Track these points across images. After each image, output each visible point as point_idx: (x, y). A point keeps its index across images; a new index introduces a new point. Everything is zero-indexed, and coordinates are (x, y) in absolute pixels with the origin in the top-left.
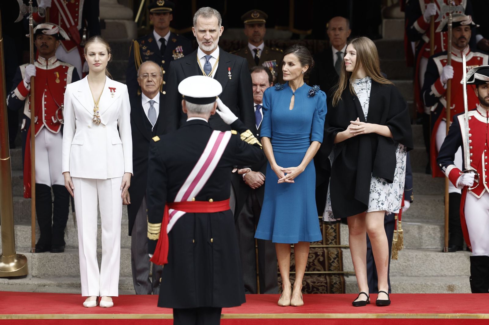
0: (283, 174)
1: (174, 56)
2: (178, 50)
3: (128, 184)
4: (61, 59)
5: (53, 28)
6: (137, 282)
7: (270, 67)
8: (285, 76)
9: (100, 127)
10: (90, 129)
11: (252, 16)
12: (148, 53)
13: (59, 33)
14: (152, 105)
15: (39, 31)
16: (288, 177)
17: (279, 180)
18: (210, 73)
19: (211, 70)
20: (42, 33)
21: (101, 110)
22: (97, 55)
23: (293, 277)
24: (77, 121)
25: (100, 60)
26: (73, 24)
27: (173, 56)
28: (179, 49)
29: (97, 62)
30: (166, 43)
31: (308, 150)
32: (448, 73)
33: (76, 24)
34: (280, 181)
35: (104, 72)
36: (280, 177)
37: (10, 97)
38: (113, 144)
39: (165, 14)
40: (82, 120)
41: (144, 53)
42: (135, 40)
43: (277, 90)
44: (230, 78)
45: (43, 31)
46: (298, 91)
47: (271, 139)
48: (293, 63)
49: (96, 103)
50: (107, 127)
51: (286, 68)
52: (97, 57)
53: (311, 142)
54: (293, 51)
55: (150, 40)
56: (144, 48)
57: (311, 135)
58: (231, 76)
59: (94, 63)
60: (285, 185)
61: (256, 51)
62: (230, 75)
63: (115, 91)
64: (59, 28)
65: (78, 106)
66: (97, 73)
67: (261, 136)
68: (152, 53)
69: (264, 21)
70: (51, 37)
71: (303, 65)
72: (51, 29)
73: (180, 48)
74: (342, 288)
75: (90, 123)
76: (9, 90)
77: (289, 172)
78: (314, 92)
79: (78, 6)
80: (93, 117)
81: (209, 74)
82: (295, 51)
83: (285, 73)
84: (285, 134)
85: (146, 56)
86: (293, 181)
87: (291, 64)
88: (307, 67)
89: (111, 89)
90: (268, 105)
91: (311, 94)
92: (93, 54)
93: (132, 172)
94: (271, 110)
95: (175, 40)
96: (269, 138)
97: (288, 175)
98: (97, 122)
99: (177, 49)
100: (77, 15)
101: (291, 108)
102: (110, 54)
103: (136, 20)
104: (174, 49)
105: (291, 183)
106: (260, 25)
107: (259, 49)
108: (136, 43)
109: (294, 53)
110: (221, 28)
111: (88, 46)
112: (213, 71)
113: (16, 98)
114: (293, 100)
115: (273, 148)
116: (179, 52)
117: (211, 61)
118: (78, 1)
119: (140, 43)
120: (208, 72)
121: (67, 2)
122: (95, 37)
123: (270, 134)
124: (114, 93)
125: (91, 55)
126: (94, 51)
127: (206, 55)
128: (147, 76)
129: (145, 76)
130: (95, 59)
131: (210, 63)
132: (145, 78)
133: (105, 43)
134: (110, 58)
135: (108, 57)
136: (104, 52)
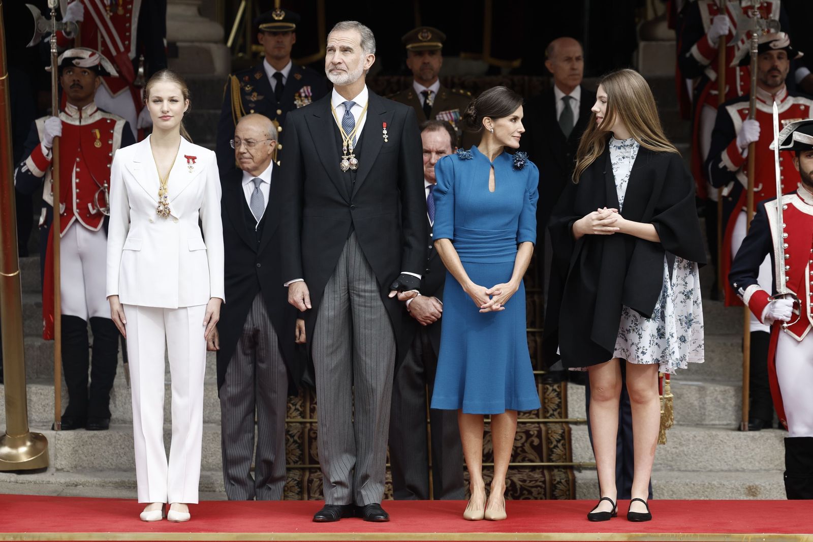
1: (298, 102)
2: (304, 92)
3: (216, 317)
4: (104, 108)
5: (91, 56)
6: (231, 479)
7: (449, 121)
9: (169, 222)
10: (152, 225)
11: (420, 38)
12: (254, 97)
13: (100, 65)
14: (257, 186)
15: (68, 61)
16: (497, 302)
17: (481, 308)
18: (352, 131)
19: (353, 126)
20: (73, 64)
21: (171, 194)
22: (166, 102)
23: (488, 471)
24: (131, 211)
25: (171, 110)
26: (122, 49)
27: (295, 102)
28: (305, 90)
29: (166, 114)
30: (284, 81)
32: (751, 132)
33: (128, 49)
34: (484, 308)
35: (177, 131)
36: (482, 303)
37: (20, 171)
38: (191, 250)
39: (284, 34)
40: (140, 210)
43: (462, 160)
44: (386, 140)
45: (74, 62)
47: (454, 243)
49: (164, 181)
50: (181, 222)
52: (166, 105)
53: (518, 245)
55: (258, 76)
56: (248, 88)
57: (518, 233)
58: (387, 136)
59: (160, 115)
61: (426, 94)
62: (386, 134)
63: (194, 162)
64: (100, 55)
65: (134, 187)
66: (165, 131)
67: (438, 237)
68: (261, 98)
69: (440, 45)
70: (87, 70)
72: (87, 58)
73: (308, 90)
74: (571, 490)
75: (153, 213)
76: (19, 160)
78: (523, 161)
79: (129, 20)
80: (157, 205)
84: (481, 231)
89: (188, 158)
90: (447, 185)
91: (518, 165)
92: (159, 100)
93: (223, 297)
94: (455, 194)
95: (299, 77)
96: (450, 240)
97: (495, 299)
98: (164, 213)
99: (302, 91)
100: (128, 34)
101: (491, 188)
102: (187, 100)
103: (230, 43)
104: (298, 91)
106: (432, 52)
107: (432, 92)
108: (234, 79)
110: (369, 57)
111: (152, 87)
112: (358, 127)
113: (30, 173)
114: (492, 177)
115: (460, 257)
116: (306, 97)
117: (354, 111)
118: (130, 11)
119: (240, 80)
120: (349, 129)
121: (111, 14)
122: (164, 71)
123: (452, 233)
124: (193, 165)
125: (155, 101)
126: (160, 96)
127: (346, 100)
128: (239, 143)
129: (237, 142)
130: (161, 108)
131: (352, 114)
132: (238, 146)
133: (179, 82)
134: (188, 107)
135: (185, 104)
136: (177, 97)
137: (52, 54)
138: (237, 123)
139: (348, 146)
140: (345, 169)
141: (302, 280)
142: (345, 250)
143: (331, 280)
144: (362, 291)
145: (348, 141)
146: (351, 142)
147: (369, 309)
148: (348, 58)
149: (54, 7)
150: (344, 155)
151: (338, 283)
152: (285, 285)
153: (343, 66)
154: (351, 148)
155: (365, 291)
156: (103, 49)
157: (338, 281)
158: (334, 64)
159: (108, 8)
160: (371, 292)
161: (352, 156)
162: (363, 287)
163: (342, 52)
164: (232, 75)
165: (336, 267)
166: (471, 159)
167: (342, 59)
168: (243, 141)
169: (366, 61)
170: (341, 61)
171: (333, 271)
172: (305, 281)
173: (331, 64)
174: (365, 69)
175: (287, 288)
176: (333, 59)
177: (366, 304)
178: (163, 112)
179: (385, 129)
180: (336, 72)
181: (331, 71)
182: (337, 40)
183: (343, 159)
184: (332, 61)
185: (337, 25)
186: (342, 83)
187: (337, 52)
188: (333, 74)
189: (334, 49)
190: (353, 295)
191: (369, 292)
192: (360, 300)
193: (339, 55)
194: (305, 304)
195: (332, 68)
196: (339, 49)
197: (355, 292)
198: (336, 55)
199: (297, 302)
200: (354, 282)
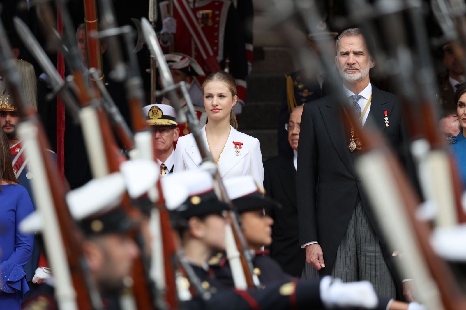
5: (182, 59)
8: (465, 122)
12: (306, 93)
13: (190, 66)
22: (215, 98)
25: (220, 104)
26: (211, 53)
29: (215, 107)
33: (216, 53)
35: (227, 121)
41: (300, 94)
42: (288, 75)
44: (387, 125)
52: (216, 100)
56: (300, 86)
58: (388, 122)
59: (211, 108)
62: (388, 120)
63: (241, 148)
64: (190, 60)
66: (217, 121)
68: (311, 94)
70: (179, 72)
72: (179, 61)
79: (217, 30)
83: (465, 118)
85: (303, 97)
89: (235, 144)
92: (210, 96)
100: (216, 41)
102: (236, 96)
108: (289, 79)
111: (205, 86)
112: (363, 115)
117: (361, 102)
118: (218, 23)
119: (294, 79)
121: (202, 25)
124: (239, 150)
125: (207, 97)
126: (211, 93)
127: (354, 94)
128: (292, 127)
129: (291, 126)
130: (212, 102)
131: (358, 105)
132: (291, 130)
133: (227, 81)
134: (236, 101)
135: (233, 99)
136: (225, 93)
137: (151, 60)
138: (291, 111)
140: (352, 150)
141: (316, 242)
142: (353, 217)
143: (342, 242)
144: (367, 252)
148: (360, 59)
149: (154, 21)
150: (352, 139)
151: (348, 245)
152: (302, 247)
153: (357, 66)
155: (370, 252)
156: (196, 54)
157: (348, 243)
158: (350, 65)
159: (200, 21)
162: (369, 249)
163: (355, 55)
165: (346, 232)
166: (456, 143)
167: (356, 60)
168: (296, 125)
169: (371, 61)
170: (355, 62)
171: (344, 236)
172: (319, 244)
173: (346, 65)
174: (371, 67)
175: (304, 249)
176: (347, 60)
177: (371, 263)
178: (213, 106)
179: (386, 116)
180: (350, 71)
181: (345, 70)
182: (350, 44)
183: (351, 141)
184: (346, 62)
185: (346, 31)
186: (354, 80)
187: (351, 55)
188: (348, 73)
189: (347, 54)
190: (360, 256)
191: (374, 253)
192: (366, 259)
193: (353, 58)
194: (320, 263)
195: (346, 68)
196: (352, 52)
197: (361, 252)
198: (349, 58)
199: (313, 262)
200: (361, 244)
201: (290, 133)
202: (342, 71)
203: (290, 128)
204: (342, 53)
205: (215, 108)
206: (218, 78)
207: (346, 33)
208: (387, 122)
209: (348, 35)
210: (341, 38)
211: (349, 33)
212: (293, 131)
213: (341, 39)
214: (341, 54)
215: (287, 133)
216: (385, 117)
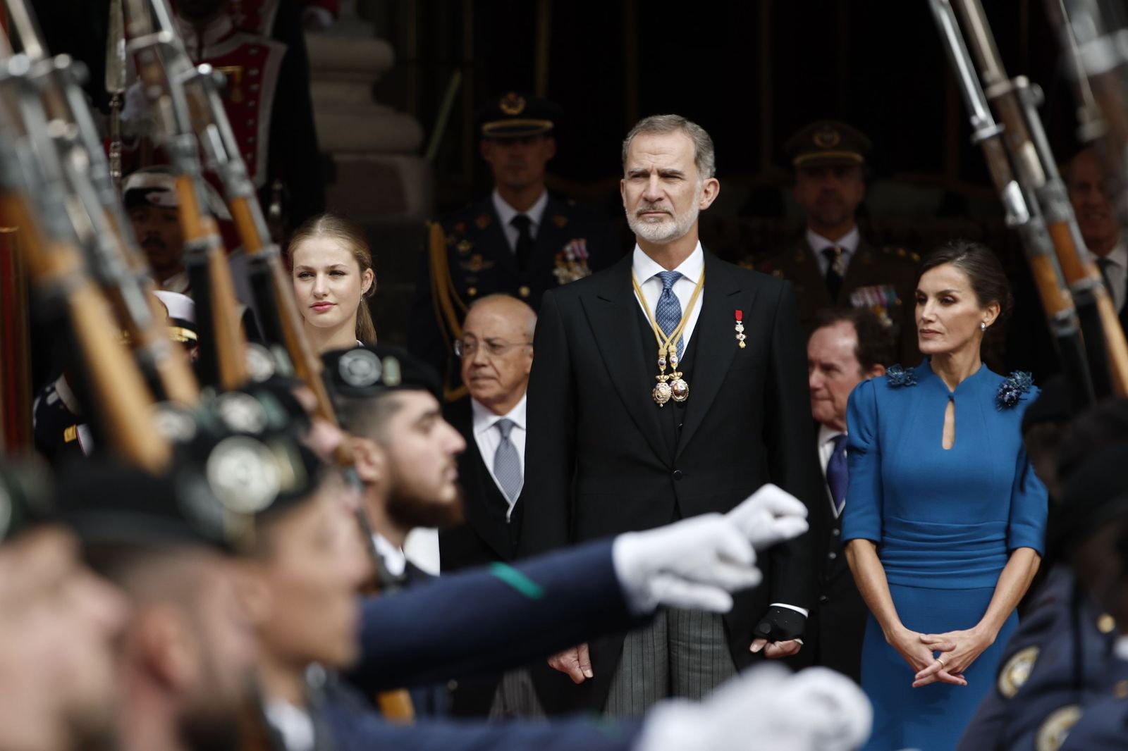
0: (927, 655)
1: (560, 272)
2: (573, 251)
7: (875, 307)
8: (927, 339)
11: (818, 141)
12: (476, 264)
14: (505, 434)
15: (138, 195)
16: (947, 665)
17: (917, 676)
18: (675, 328)
19: (678, 318)
20: (147, 202)
22: (321, 277)
25: (332, 291)
27: (556, 272)
28: (575, 248)
29: (321, 299)
30: (533, 232)
31: (1001, 577)
33: (251, 168)
34: (922, 677)
36: (919, 667)
37: (43, 403)
39: (526, 141)
41: (464, 265)
43: (895, 386)
44: (742, 345)
45: (150, 197)
46: (966, 388)
47: (880, 548)
48: (954, 294)
51: (930, 310)
52: (322, 283)
53: (1009, 553)
54: (950, 255)
55: (482, 223)
56: (463, 248)
57: (1008, 531)
58: (744, 337)
59: (312, 301)
60: (939, 688)
61: (830, 254)
62: (743, 333)
66: (325, 332)
67: (848, 537)
68: (489, 265)
69: (858, 157)
71: (984, 303)
72: (174, 189)
73: (580, 248)
77: (948, 646)
78: (1015, 391)
79: (254, 113)
81: (674, 330)
82: (958, 256)
83: (925, 328)
84: (930, 526)
86: (961, 680)
87: (946, 299)
88: (994, 309)
90: (866, 435)
91: (1006, 398)
92: (309, 273)
94: (879, 453)
95: (562, 221)
96: (872, 541)
97: (943, 658)
99: (568, 248)
100: (250, 140)
101: (947, 443)
102: (369, 270)
103: (432, 154)
104: (559, 248)
105: (954, 685)
106: (841, 169)
107: (843, 250)
108: (436, 230)
109: (955, 263)
110: (709, 185)
111: (295, 249)
112: (685, 321)
113: (61, 407)
114: (949, 418)
115: (887, 573)
116: (577, 260)
117: (679, 289)
119: (447, 231)
120: (670, 325)
122: (319, 217)
123: (876, 529)
125: (302, 276)
126: (309, 265)
127: (663, 270)
128: (471, 347)
129: (468, 346)
130: (313, 288)
131: (675, 295)
132: (469, 354)
133: (347, 237)
134: (370, 282)
135: (363, 279)
136: (343, 266)
139: (668, 356)
140: (662, 402)
144: (694, 642)
145: (668, 346)
146: (673, 348)
147: (709, 676)
148: (675, 189)
150: (660, 374)
153: (666, 205)
154: (675, 360)
155: (701, 641)
158: (650, 202)
160: (713, 642)
161: (677, 376)
162: (697, 633)
163: (662, 179)
164: (433, 221)
166: (913, 385)
167: (664, 191)
168: (482, 344)
169: (703, 194)
170: (662, 195)
173: (641, 201)
174: (703, 208)
176: (644, 191)
177: (702, 667)
178: (316, 296)
179: (739, 322)
180: (651, 217)
181: (640, 214)
182: (651, 153)
183: (659, 381)
184: (641, 195)
185: (644, 122)
186: (661, 237)
187: (654, 178)
188: (645, 221)
189: (645, 175)
190: (676, 650)
191: (709, 644)
192: (691, 658)
193: (658, 185)
194: (582, 668)
195: (641, 208)
196: (656, 171)
197: (680, 643)
198: (649, 186)
199: (566, 666)
200: (680, 625)
201: (468, 363)
202: (631, 217)
203: (465, 351)
204: (632, 172)
205: (320, 301)
206: (326, 229)
207: (644, 127)
208: (742, 337)
209: (647, 130)
210: (632, 138)
211: (651, 127)
212: (475, 358)
213: (634, 139)
214: (632, 174)
215: (458, 362)
216: (737, 324)
